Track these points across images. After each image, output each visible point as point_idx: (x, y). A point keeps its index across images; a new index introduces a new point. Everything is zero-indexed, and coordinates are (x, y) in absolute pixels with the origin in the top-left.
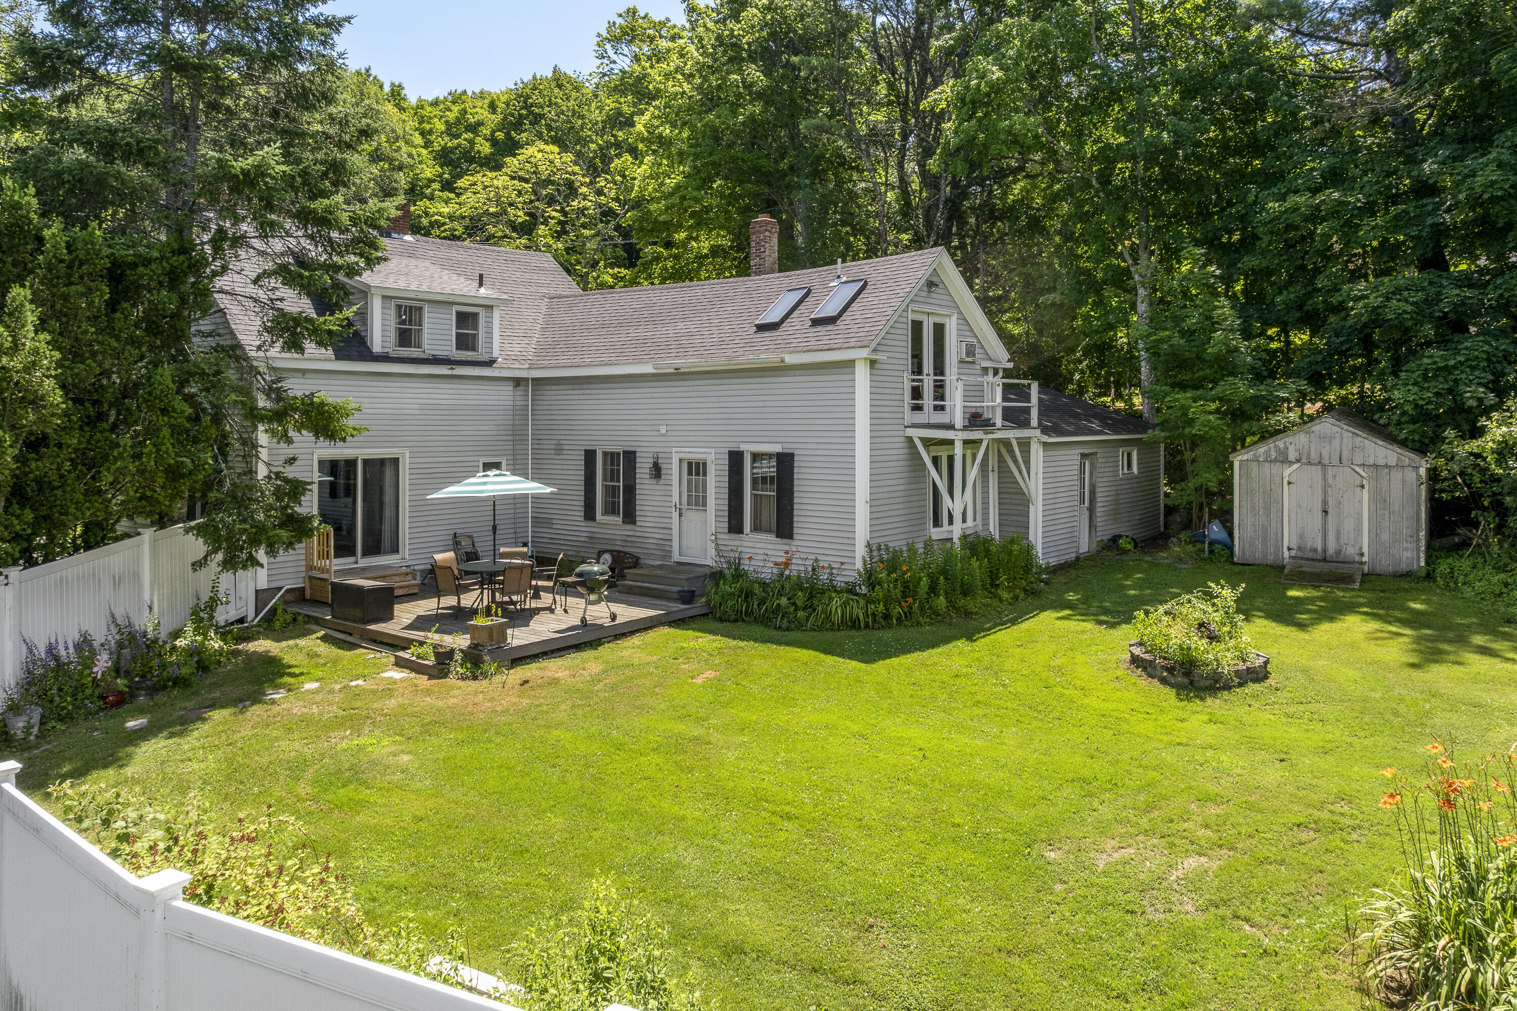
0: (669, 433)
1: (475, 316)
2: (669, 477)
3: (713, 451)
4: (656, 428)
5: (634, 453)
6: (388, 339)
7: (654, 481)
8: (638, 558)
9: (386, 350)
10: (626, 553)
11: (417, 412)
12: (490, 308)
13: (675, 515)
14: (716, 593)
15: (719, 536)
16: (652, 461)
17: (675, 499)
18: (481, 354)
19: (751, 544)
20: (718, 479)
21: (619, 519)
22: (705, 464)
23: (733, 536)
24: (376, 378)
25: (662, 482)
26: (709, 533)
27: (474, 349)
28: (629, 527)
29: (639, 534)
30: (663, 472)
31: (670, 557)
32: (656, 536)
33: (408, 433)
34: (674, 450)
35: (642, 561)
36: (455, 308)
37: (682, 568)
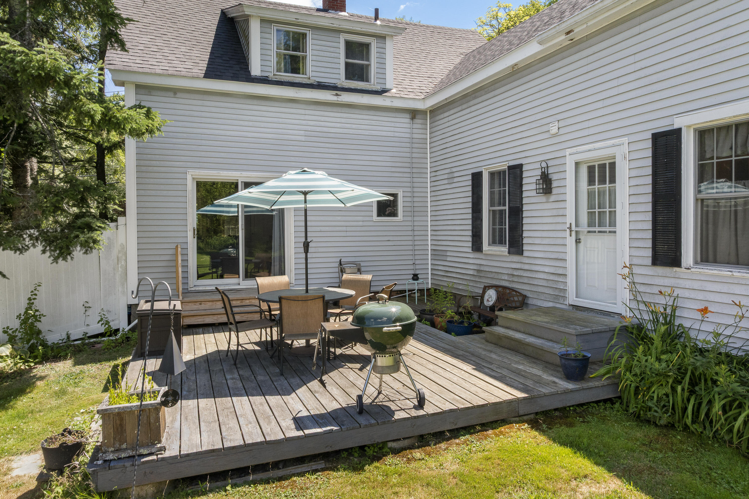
0: (562, 131)
1: (367, 46)
2: (562, 190)
3: (625, 140)
4: (545, 128)
5: (520, 166)
6: (268, 63)
7: (542, 198)
8: (525, 297)
9: (266, 74)
10: (512, 290)
11: (303, 138)
12: (382, 38)
13: (571, 241)
14: (629, 369)
15: (636, 270)
16: (539, 172)
17: (570, 219)
18: (374, 84)
19: (696, 285)
20: (634, 182)
21: (504, 250)
22: (613, 166)
23: (660, 270)
24: (255, 102)
25: (553, 198)
26: (620, 265)
27: (367, 80)
28: (516, 258)
29: (526, 267)
30: (554, 184)
31: (564, 298)
32: (547, 270)
33: (293, 159)
34: (568, 152)
35: (530, 301)
36: (343, 38)
37: (580, 314)
